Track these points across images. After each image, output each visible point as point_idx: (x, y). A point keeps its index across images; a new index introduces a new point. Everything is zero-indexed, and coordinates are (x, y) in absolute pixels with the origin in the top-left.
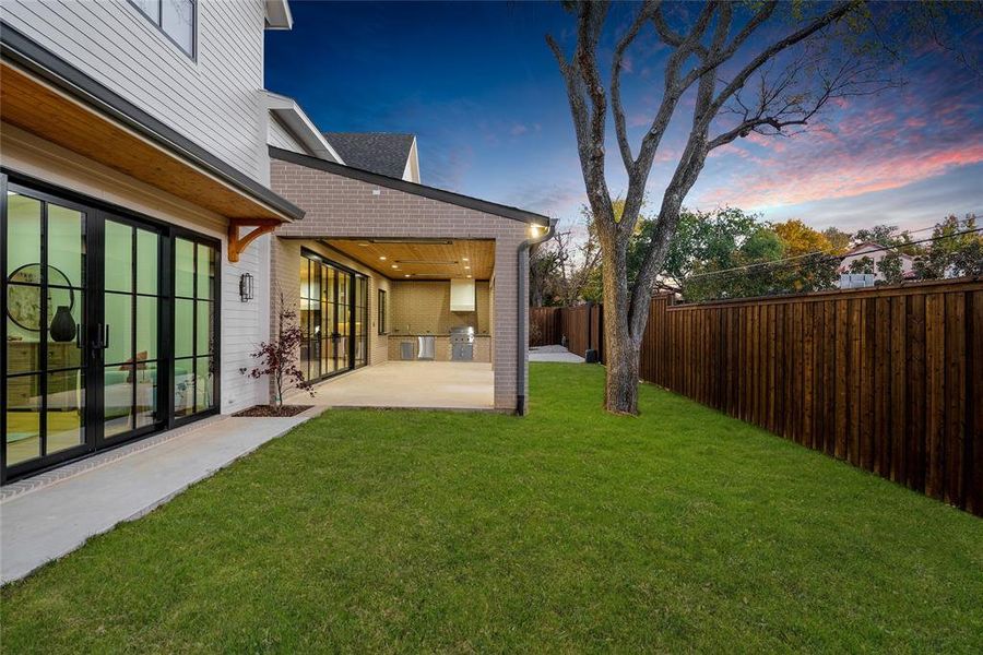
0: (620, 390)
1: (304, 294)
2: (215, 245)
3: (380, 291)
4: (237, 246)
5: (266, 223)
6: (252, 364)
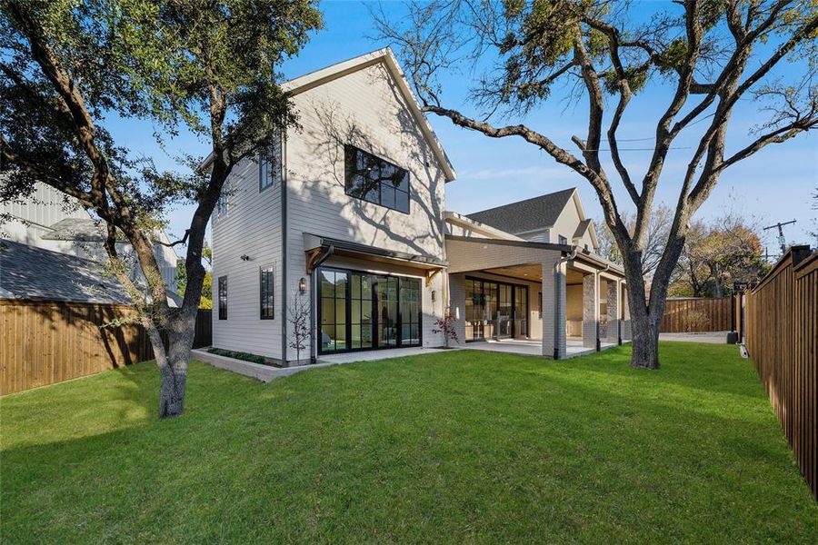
4: (428, 280)
5: (436, 270)
6: (437, 328)
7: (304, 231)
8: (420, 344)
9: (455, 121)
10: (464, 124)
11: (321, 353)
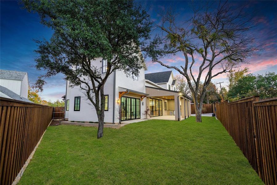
0: (198, 118)
1: (150, 104)
2: (140, 99)
3: (165, 102)
4: (142, 99)
5: (145, 96)
6: (144, 113)
7: (119, 86)
8: (140, 118)
9: (161, 64)
10: (163, 65)
11: (121, 121)
